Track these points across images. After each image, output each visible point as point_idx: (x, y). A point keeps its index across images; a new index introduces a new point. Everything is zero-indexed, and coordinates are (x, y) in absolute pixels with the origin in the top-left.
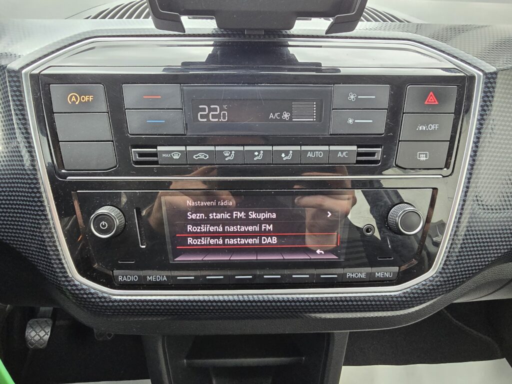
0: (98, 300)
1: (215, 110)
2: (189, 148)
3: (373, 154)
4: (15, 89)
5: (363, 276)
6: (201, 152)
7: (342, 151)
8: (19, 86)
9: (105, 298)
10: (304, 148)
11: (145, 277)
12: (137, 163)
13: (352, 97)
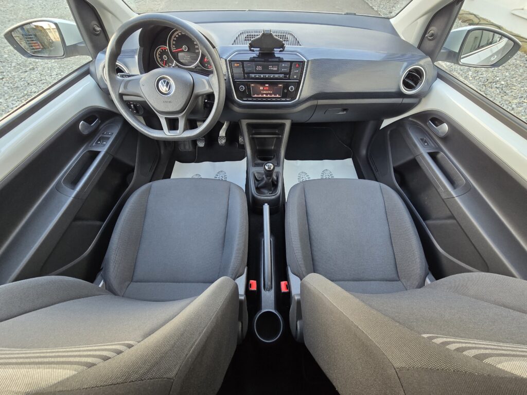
1: (260, 67)
2: (255, 75)
3: (286, 76)
5: (285, 100)
6: (257, 76)
7: (281, 76)
8: (227, 62)
9: (240, 103)
10: (275, 75)
11: (248, 99)
12: (247, 77)
13: (283, 65)
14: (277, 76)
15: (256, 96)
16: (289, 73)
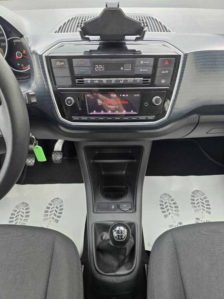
0: (68, 125)
1: (100, 67)
2: (93, 79)
3: (148, 81)
4: (41, 61)
5: (144, 118)
6: (96, 80)
7: (138, 80)
8: (42, 60)
9: (70, 124)
10: (127, 79)
11: (81, 118)
12: (78, 84)
13: (142, 62)
14: (130, 80)
15: (95, 112)
16: (153, 76)
